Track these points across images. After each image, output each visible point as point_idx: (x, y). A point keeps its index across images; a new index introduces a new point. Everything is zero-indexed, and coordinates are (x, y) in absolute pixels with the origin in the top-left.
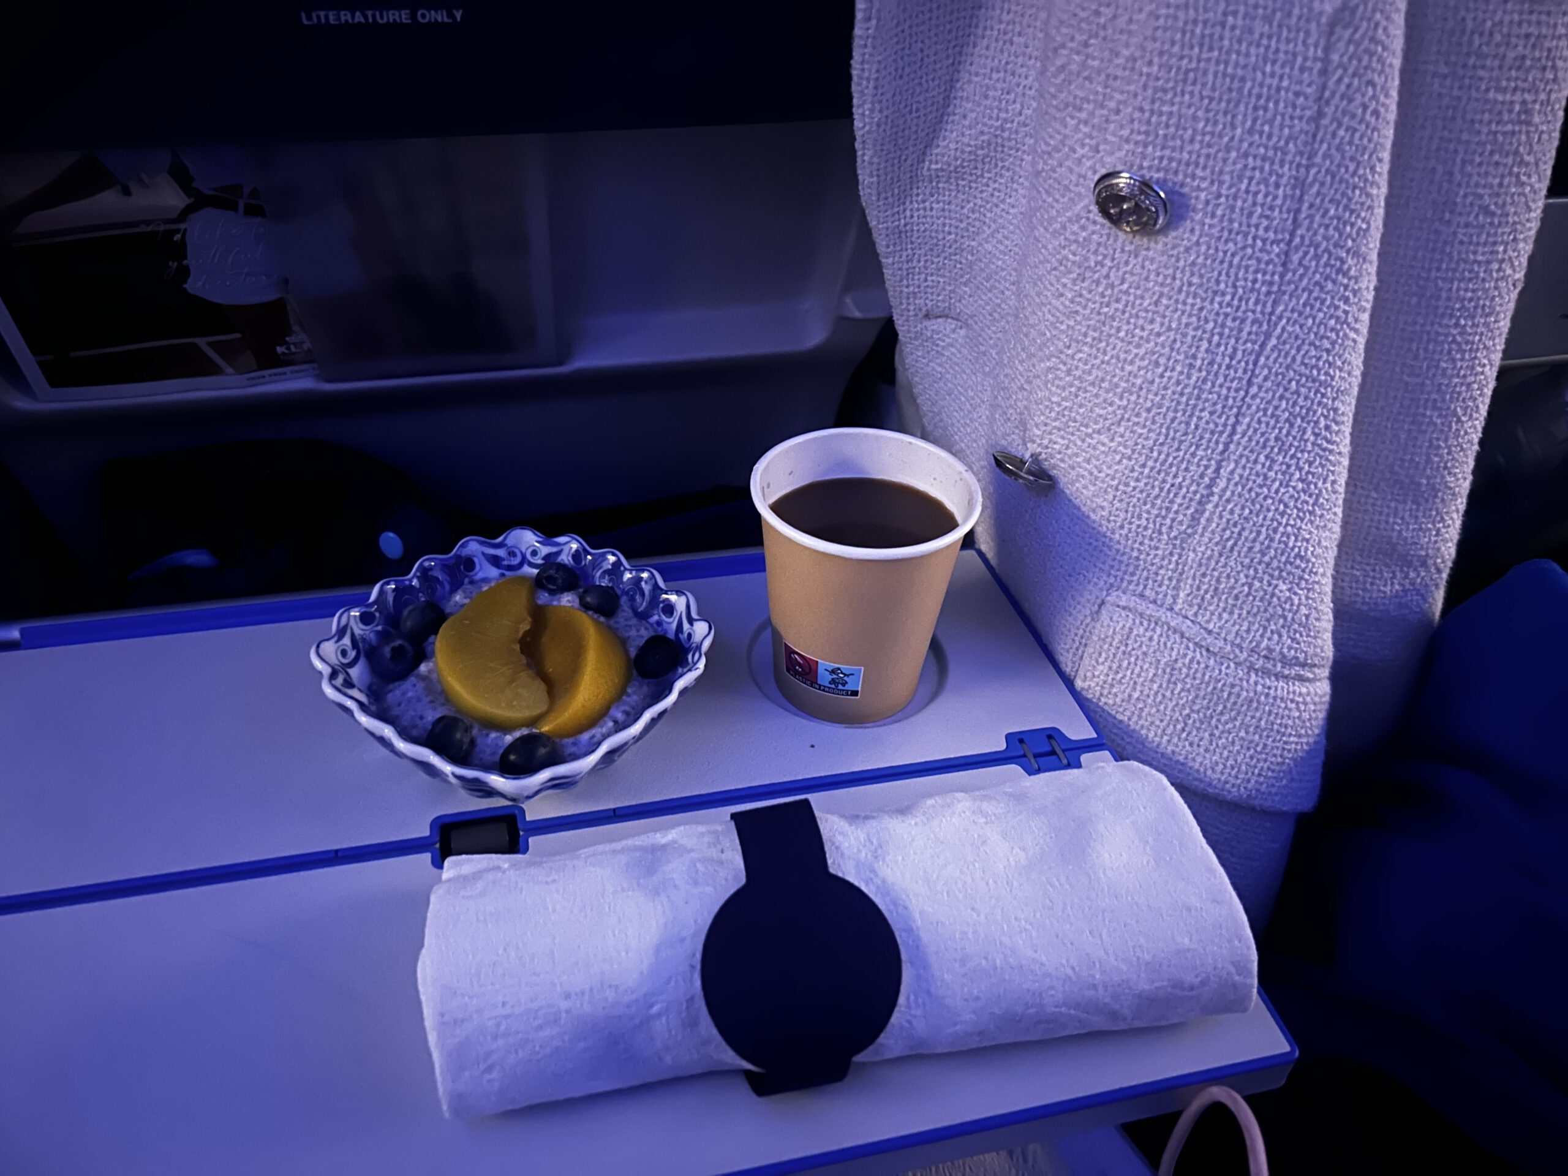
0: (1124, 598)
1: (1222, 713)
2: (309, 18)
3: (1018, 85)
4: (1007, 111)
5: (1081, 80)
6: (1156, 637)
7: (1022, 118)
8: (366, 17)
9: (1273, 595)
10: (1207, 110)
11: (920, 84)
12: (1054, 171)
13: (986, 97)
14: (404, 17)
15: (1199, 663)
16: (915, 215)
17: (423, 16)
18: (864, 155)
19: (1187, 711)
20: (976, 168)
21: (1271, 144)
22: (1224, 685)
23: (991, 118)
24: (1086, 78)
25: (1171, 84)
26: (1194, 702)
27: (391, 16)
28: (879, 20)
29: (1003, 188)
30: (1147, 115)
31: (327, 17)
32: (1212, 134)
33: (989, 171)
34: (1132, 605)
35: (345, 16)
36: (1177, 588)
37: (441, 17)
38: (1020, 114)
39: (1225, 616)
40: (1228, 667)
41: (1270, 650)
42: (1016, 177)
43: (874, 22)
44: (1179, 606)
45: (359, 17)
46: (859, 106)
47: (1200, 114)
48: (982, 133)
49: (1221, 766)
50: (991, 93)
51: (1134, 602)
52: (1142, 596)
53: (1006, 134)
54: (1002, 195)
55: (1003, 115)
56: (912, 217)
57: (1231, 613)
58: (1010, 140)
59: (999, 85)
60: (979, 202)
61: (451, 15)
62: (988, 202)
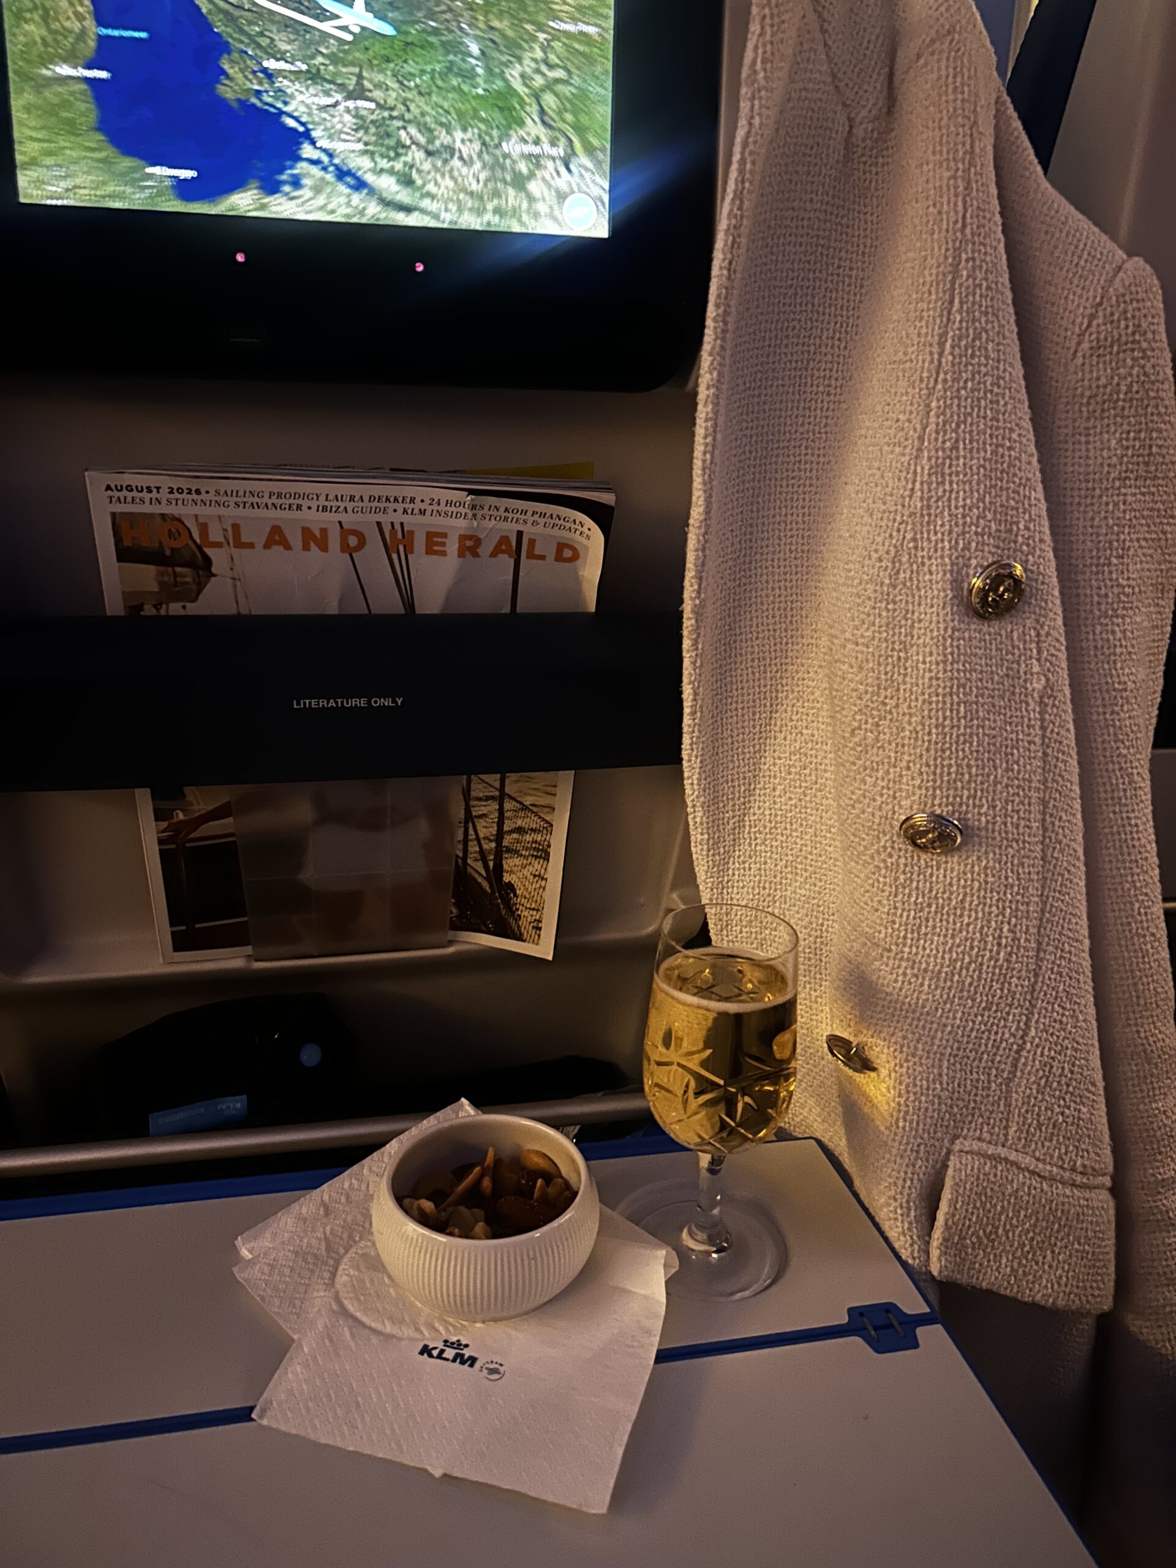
0: (966, 1143)
1: (1058, 1232)
2: (298, 704)
3: (811, 763)
4: (806, 781)
5: (875, 749)
6: (999, 1173)
7: (818, 786)
8: (337, 703)
9: (1079, 1119)
10: (977, 760)
11: (733, 761)
12: (859, 818)
13: (790, 773)
14: (362, 702)
15: (1035, 1188)
16: (737, 873)
17: (376, 702)
18: (695, 817)
19: (1031, 1234)
20: (786, 829)
21: (1020, 776)
22: (1057, 1205)
23: (795, 787)
24: (879, 748)
25: (947, 745)
26: (1035, 1226)
27: (354, 702)
28: (702, 712)
29: (808, 842)
30: (932, 768)
31: (310, 703)
32: (982, 775)
33: (796, 830)
34: (975, 1148)
35: (323, 703)
36: (1006, 1128)
37: (388, 702)
38: (816, 783)
39: (1047, 1144)
40: (1057, 1188)
41: (1084, 1166)
42: (818, 833)
43: (699, 714)
44: (1010, 1142)
45: (332, 703)
46: (689, 778)
47: (972, 762)
48: (790, 799)
49: (1064, 1279)
50: (793, 770)
51: (976, 1145)
52: (979, 1139)
53: (808, 798)
54: (809, 849)
55: (804, 784)
56: (734, 875)
57: (1051, 1140)
58: (811, 802)
59: (797, 764)
60: (790, 858)
61: (394, 701)
62: (797, 857)
